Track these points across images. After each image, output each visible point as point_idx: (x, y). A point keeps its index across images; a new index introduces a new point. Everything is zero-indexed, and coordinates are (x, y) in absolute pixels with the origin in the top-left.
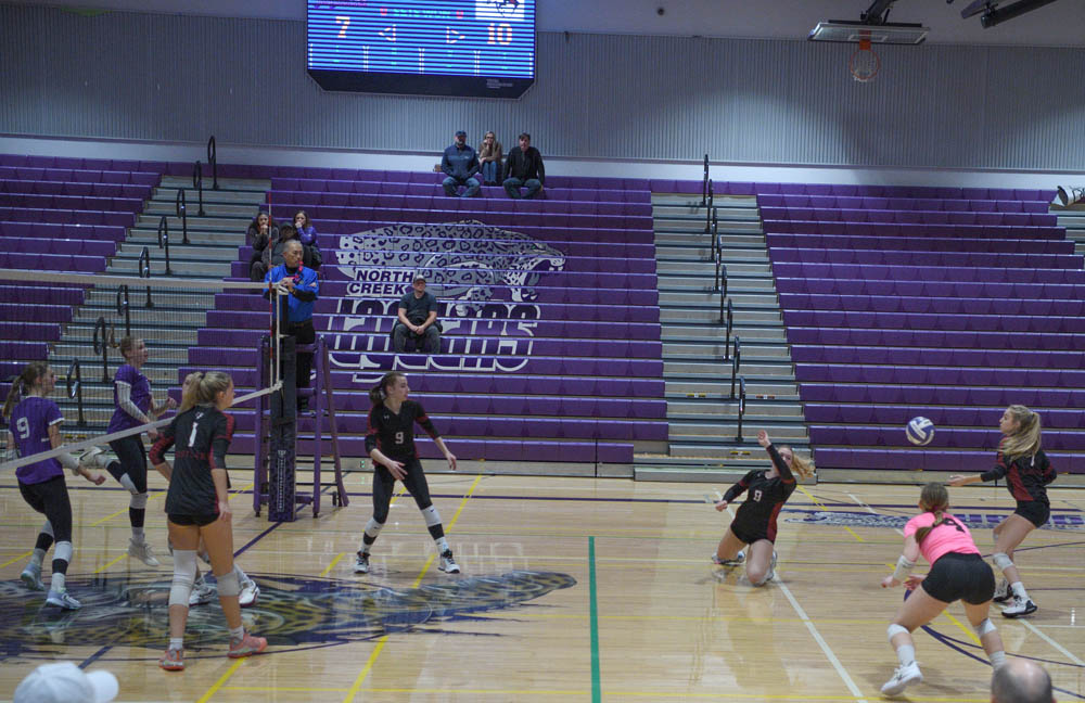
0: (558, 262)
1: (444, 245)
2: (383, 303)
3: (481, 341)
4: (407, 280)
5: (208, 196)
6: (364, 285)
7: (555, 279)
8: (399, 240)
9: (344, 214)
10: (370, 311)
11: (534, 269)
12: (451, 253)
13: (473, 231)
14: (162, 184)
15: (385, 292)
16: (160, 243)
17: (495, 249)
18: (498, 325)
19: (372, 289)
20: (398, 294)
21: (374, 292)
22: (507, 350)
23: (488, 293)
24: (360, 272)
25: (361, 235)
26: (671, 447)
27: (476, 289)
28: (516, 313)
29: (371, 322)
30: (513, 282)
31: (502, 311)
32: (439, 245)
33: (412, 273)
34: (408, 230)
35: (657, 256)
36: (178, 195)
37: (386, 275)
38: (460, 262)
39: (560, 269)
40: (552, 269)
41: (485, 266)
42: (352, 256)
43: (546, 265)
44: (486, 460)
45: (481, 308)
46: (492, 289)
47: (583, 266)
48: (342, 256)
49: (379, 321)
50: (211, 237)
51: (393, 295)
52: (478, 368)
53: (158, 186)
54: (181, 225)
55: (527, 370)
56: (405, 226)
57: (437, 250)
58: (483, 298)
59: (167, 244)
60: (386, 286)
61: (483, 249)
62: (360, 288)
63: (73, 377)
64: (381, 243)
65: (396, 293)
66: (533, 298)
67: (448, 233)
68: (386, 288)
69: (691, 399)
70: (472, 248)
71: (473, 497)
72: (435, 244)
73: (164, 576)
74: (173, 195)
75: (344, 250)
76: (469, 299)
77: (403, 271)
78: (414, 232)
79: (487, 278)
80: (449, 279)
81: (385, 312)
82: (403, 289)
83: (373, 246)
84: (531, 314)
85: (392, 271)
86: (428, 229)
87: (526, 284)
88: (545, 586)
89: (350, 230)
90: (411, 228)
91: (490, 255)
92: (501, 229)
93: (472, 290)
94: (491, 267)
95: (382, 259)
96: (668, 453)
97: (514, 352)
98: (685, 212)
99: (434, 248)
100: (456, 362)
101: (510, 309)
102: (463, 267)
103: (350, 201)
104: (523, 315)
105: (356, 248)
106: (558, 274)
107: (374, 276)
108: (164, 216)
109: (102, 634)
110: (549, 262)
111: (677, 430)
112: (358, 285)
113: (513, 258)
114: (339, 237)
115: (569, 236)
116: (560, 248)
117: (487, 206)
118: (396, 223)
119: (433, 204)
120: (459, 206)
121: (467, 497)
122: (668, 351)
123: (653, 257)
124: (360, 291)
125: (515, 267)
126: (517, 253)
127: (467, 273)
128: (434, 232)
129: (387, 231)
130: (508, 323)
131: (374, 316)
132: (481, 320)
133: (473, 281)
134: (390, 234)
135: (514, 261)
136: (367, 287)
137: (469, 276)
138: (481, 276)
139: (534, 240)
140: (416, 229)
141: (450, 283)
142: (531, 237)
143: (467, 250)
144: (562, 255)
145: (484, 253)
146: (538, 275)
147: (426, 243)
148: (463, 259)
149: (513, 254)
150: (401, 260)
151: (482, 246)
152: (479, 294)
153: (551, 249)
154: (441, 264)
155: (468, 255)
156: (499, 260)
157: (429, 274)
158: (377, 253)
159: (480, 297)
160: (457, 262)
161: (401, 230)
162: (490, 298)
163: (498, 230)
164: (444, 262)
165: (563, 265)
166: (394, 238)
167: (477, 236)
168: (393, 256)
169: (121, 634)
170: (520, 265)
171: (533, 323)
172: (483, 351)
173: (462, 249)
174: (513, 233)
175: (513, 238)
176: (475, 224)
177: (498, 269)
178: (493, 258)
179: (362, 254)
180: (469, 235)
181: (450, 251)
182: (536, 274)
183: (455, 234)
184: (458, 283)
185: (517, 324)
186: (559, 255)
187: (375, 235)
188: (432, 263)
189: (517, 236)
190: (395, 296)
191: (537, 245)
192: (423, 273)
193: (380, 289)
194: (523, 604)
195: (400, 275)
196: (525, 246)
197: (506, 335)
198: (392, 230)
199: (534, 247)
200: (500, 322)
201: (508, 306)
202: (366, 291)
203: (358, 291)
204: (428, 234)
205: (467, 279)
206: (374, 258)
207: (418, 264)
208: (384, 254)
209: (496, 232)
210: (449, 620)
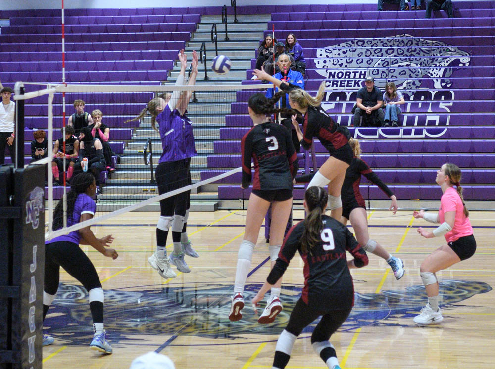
0: (465, 60)
1: (386, 52)
2: (347, 93)
3: (414, 117)
4: (362, 76)
5: (231, 27)
6: (333, 81)
7: (464, 72)
8: (356, 49)
9: (320, 35)
10: (338, 99)
11: (449, 66)
12: (390, 58)
13: (406, 42)
14: (202, 22)
15: (348, 86)
16: (201, 60)
17: (422, 53)
18: (426, 105)
19: (339, 84)
20: (357, 87)
21: (340, 86)
22: (432, 123)
23: (418, 84)
24: (330, 73)
25: (331, 48)
27: (409, 81)
28: (438, 96)
29: (338, 106)
30: (434, 75)
31: (428, 96)
32: (383, 52)
33: (365, 72)
34: (362, 43)
36: (213, 28)
37: (348, 74)
38: (398, 63)
39: (467, 65)
40: (461, 65)
41: (414, 65)
42: (325, 62)
43: (457, 62)
44: (420, 200)
45: (413, 93)
47: (483, 62)
48: (318, 62)
49: (344, 106)
50: (233, 55)
51: (353, 87)
52: (413, 136)
53: (199, 22)
54: (214, 48)
55: (448, 135)
56: (360, 41)
57: (382, 55)
58: (414, 87)
59: (206, 60)
61: (413, 53)
62: (331, 84)
63: (148, 150)
64: (344, 53)
65: (355, 86)
66: (449, 86)
67: (389, 44)
68: (348, 83)
71: (413, 226)
72: (380, 52)
74: (209, 28)
75: (320, 59)
76: (405, 88)
77: (359, 71)
78: (366, 44)
79: (417, 73)
80: (390, 75)
81: (348, 99)
82: (360, 83)
83: (339, 55)
84: (448, 97)
85: (352, 71)
86: (375, 41)
87: (443, 76)
88: (470, 291)
89: (324, 45)
90: (363, 41)
91: (418, 57)
92: (425, 39)
93: (406, 81)
94: (419, 66)
95: (345, 64)
97: (437, 124)
99: (380, 54)
100: (397, 132)
101: (433, 94)
102: (400, 66)
103: (323, 26)
104: (443, 98)
105: (327, 57)
106: (466, 68)
107: (340, 75)
108: (204, 42)
109: (171, 327)
110: (459, 60)
112: (330, 82)
113: (434, 59)
114: (316, 50)
115: (472, 42)
116: (467, 51)
117: (415, 24)
118: (353, 39)
119: (378, 25)
120: (396, 25)
121: (409, 226)
124: (331, 86)
125: (436, 65)
126: (436, 55)
127: (402, 70)
128: (379, 44)
129: (348, 44)
130: (432, 103)
131: (340, 102)
132: (414, 102)
133: (407, 75)
134: (350, 46)
135: (434, 61)
136: (335, 82)
137: (404, 72)
138: (412, 72)
139: (448, 45)
140: (367, 42)
141: (391, 78)
142: (446, 43)
143: (402, 54)
144: (468, 55)
145: (414, 56)
146: (452, 70)
147: (374, 51)
148: (400, 61)
149: (434, 56)
150: (358, 63)
151: (412, 51)
152: (411, 84)
153: (460, 51)
154: (384, 65)
155: (403, 58)
156: (425, 60)
157: (377, 72)
158: (341, 60)
159: (412, 86)
160: (395, 63)
161: (357, 43)
162: (419, 87)
163: (423, 40)
164: (386, 63)
165: (469, 62)
166: (353, 49)
167: (408, 45)
168: (352, 61)
169: (183, 327)
170: (439, 63)
171: (450, 103)
172: (416, 124)
173: (399, 54)
174: (434, 42)
175: (434, 45)
176: (407, 36)
177: (424, 66)
178: (420, 59)
179: (332, 60)
180: (403, 44)
181: (390, 56)
182: (450, 69)
183: (393, 44)
184: (396, 77)
185: (438, 104)
186: (466, 55)
187: (340, 47)
188: (379, 64)
189: (436, 44)
190: (355, 88)
191: (450, 49)
192: (373, 71)
193: (344, 83)
194: (454, 305)
195: (357, 74)
196: (442, 50)
197: (431, 112)
198: (351, 43)
199: (448, 50)
200: (427, 103)
201: (432, 92)
202: (335, 85)
203: (329, 85)
204: (375, 45)
205: (403, 74)
206: (340, 63)
207: (369, 66)
208: (346, 60)
209: (422, 42)
210: (403, 317)
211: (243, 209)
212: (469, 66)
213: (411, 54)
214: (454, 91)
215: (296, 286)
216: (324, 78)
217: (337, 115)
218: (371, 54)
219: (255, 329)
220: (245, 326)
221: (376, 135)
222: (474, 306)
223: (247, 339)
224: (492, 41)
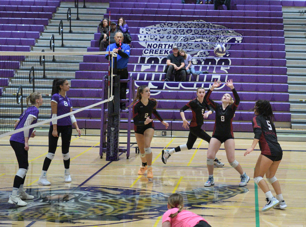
0: (239, 39)
1: (187, 32)
2: (159, 58)
3: (204, 76)
4: (170, 47)
5: (81, 11)
6: (150, 50)
7: (238, 46)
8: (166, 29)
9: (142, 18)
10: (153, 62)
11: (228, 42)
12: (190, 35)
13: (200, 25)
14: (61, 6)
15: (160, 53)
16: (59, 32)
17: (210, 33)
18: (211, 68)
19: (154, 52)
20: (166, 54)
21: (155, 53)
23: (207, 54)
24: (149, 45)
25: (150, 27)
26: (292, 125)
27: (201, 52)
28: (220, 62)
29: (153, 67)
31: (213, 62)
32: (185, 31)
33: (172, 45)
34: (171, 25)
35: (285, 35)
36: (68, 11)
37: (160, 46)
38: (194, 39)
39: (240, 42)
40: (236, 42)
41: (205, 41)
42: (145, 37)
43: (233, 40)
46: (209, 52)
47: (250, 40)
48: (141, 37)
49: (157, 67)
50: (82, 29)
51: (163, 55)
53: (59, 6)
54: (69, 24)
55: (225, 89)
56: (169, 23)
57: (184, 34)
58: (205, 55)
59: (62, 33)
60: (161, 50)
61: (205, 33)
62: (149, 52)
63: (20, 94)
64: (158, 31)
65: (165, 53)
66: (228, 55)
67: (189, 26)
68: (161, 51)
69: (301, 102)
70: (200, 33)
71: (200, 149)
72: (183, 31)
73: (59, 187)
74: (66, 10)
75: (142, 34)
76: (198, 56)
77: (168, 44)
78: (173, 26)
79: (207, 46)
80: (189, 47)
81: (160, 62)
82: (168, 52)
83: (155, 32)
84: (227, 63)
85: (163, 44)
86: (180, 24)
88: (234, 192)
89: (145, 25)
90: (172, 24)
91: (208, 36)
92: (213, 24)
93: (200, 52)
94: (208, 41)
95: (159, 38)
96: (291, 127)
98: (298, 15)
99: (182, 33)
100: (192, 86)
101: (217, 61)
102: (196, 41)
103: (144, 12)
104: (223, 63)
105: (147, 33)
106: (239, 44)
107: (155, 46)
108: (62, 20)
109: (31, 215)
110: (235, 39)
111: (295, 117)
112: (148, 50)
113: (218, 37)
114: (140, 28)
115: (244, 27)
116: (240, 32)
117: (207, 13)
118: (165, 22)
119: (182, 13)
120: (194, 13)
121: (197, 149)
122: (290, 80)
123: (283, 36)
124: (149, 53)
125: (219, 41)
126: (220, 35)
127: (197, 44)
128: (182, 26)
129: (161, 25)
130: (216, 67)
131: (155, 64)
132: (204, 66)
133: (200, 48)
134: (162, 26)
135: (219, 38)
136: (152, 51)
137: (198, 46)
138: (204, 46)
139: (228, 29)
140: (174, 24)
141: (190, 49)
142: (227, 27)
143: (197, 33)
144: (241, 36)
145: (205, 35)
146: (230, 45)
147: (179, 31)
148: (196, 38)
149: (218, 35)
150: (167, 39)
151: (204, 32)
152: (203, 54)
153: (236, 33)
154: (185, 40)
155: (198, 36)
156: (212, 38)
157: (180, 45)
158: (156, 36)
159: (203, 55)
160: (193, 39)
161: (167, 25)
162: (208, 56)
163: (211, 24)
164: (187, 39)
165: (241, 40)
166: (164, 29)
167: (202, 27)
168: (164, 37)
169: (40, 215)
170: (222, 40)
171: (228, 67)
172: (205, 80)
173: (195, 33)
174: (219, 26)
175: (219, 28)
176: (201, 22)
177: (212, 42)
178: (209, 37)
179: (150, 36)
180: (198, 27)
181: (190, 34)
182: (229, 44)
183: (192, 26)
184: (193, 49)
185: (220, 67)
186: (240, 35)
187: (156, 27)
188: (182, 40)
189: (220, 27)
190: (165, 55)
191: (230, 31)
192: (177, 44)
193: (158, 52)
194: (223, 201)
195: (167, 45)
196: (224, 31)
197: (215, 72)
198: (163, 25)
199: (228, 32)
200: (213, 67)
201: (216, 59)
202: (151, 53)
203: (148, 53)
204: (180, 27)
205: (198, 47)
206: (155, 38)
207: (175, 40)
208: (160, 36)
209: (211, 25)
210: (190, 209)
211: (85, 135)
212: (241, 43)
213: (203, 33)
214: (231, 59)
215: (119, 188)
216: (144, 48)
217: (152, 73)
218: (177, 32)
219: (90, 217)
220: (83, 214)
221: (178, 87)
222: (236, 202)
223: (84, 223)
224: (257, 27)
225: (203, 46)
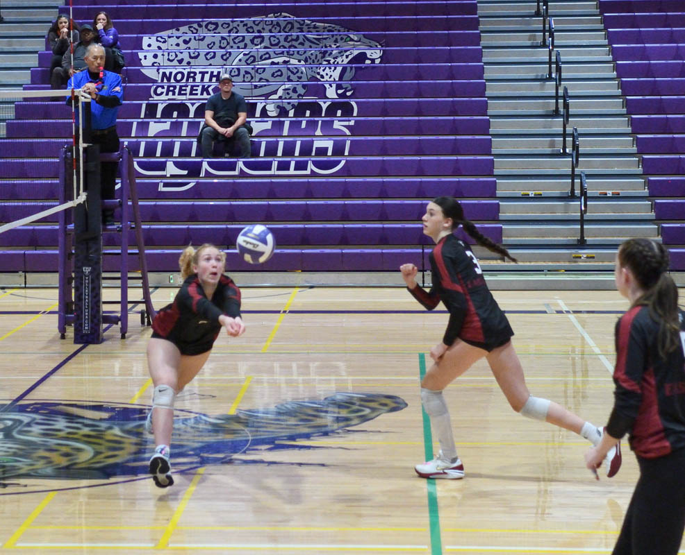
0: (375, 54)
1: (252, 41)
2: (190, 105)
3: (295, 142)
4: (214, 79)
6: (169, 87)
7: (372, 72)
8: (205, 37)
9: (147, 13)
10: (175, 114)
11: (349, 63)
12: (259, 50)
13: (283, 25)
15: (191, 94)
17: (307, 44)
18: (312, 125)
19: (177, 91)
20: (205, 95)
21: (180, 94)
22: (322, 151)
23: (301, 91)
24: (164, 74)
25: (164, 34)
27: (287, 87)
28: (331, 111)
29: (176, 126)
30: (326, 78)
31: (316, 109)
32: (247, 41)
33: (219, 73)
34: (214, 27)
35: (483, 43)
37: (191, 76)
38: (269, 58)
39: (377, 61)
40: (368, 62)
41: (296, 62)
42: (155, 56)
43: (361, 57)
44: (302, 271)
45: (293, 106)
46: (304, 86)
47: (402, 57)
48: (145, 57)
49: (185, 125)
51: (199, 96)
52: (292, 171)
55: (346, 171)
56: (210, 23)
57: (245, 46)
58: (295, 96)
60: (192, 87)
61: (294, 43)
62: (165, 90)
64: (186, 42)
65: (202, 94)
66: (349, 94)
67: (256, 28)
68: (192, 89)
69: (526, 198)
71: (291, 312)
72: (243, 40)
75: (147, 51)
76: (280, 98)
77: (210, 71)
78: (220, 29)
79: (299, 74)
80: (258, 76)
81: (192, 114)
82: (210, 89)
83: (178, 45)
84: (348, 111)
85: (197, 71)
86: (235, 24)
87: (341, 78)
88: (372, 409)
89: (153, 29)
90: (217, 24)
91: (301, 49)
92: (313, 21)
93: (283, 87)
94: (303, 62)
95: (187, 59)
97: (330, 153)
99: (242, 45)
100: (268, 166)
101: (324, 107)
102: (273, 63)
104: (339, 113)
105: (159, 48)
106: (375, 67)
107: (179, 77)
110: (365, 54)
111: (511, 234)
112: (163, 87)
113: (326, 52)
115: (387, 26)
116: (377, 39)
118: (200, 20)
121: (285, 312)
122: (499, 146)
123: (479, 45)
124: (165, 94)
125: (329, 61)
126: (330, 46)
127: (277, 69)
128: (241, 28)
129: (192, 29)
130: (322, 121)
132: (294, 119)
133: (284, 78)
134: (195, 31)
135: (327, 55)
136: (171, 89)
137: (279, 73)
138: (292, 72)
139: (348, 31)
140: (222, 26)
141: (259, 81)
142: (345, 28)
143: (276, 45)
144: (379, 46)
145: (295, 47)
146: (354, 69)
147: (233, 40)
148: (273, 55)
149: (326, 47)
150: (207, 59)
151: (292, 40)
152: (290, 92)
153: (367, 41)
154: (249, 62)
155: (278, 50)
156: (312, 54)
157: (237, 73)
158: (182, 53)
159: (292, 94)
160: (266, 59)
161: (206, 26)
162: (303, 96)
163: (309, 22)
164: (252, 59)
165: (380, 57)
166: (199, 36)
167: (287, 30)
168: (199, 55)
170: (334, 58)
171: (350, 121)
172: (297, 153)
173: (271, 44)
174: (326, 25)
175: (326, 30)
176: (285, 17)
177: (310, 64)
178: (305, 52)
179: (166, 54)
180: (278, 28)
181: (259, 47)
182: (352, 68)
183: (263, 29)
184: (267, 81)
185: (332, 122)
186: (376, 46)
187: (179, 34)
188: (240, 60)
189: (330, 28)
190: (202, 97)
191: (352, 36)
192: (231, 71)
193: (185, 90)
194: (348, 431)
195: (206, 75)
196: (339, 38)
197: (321, 134)
198: (197, 27)
199: (348, 39)
200: (314, 121)
201: (322, 104)
202: (171, 93)
204: (235, 30)
205: (278, 76)
206: (179, 58)
207: (225, 62)
208: (189, 53)
209: (307, 25)
210: (270, 449)
211: (25, 288)
213: (290, 43)
214: (357, 103)
215: (105, 405)
217: (174, 140)
218: (228, 43)
219: (40, 472)
220: (23, 466)
222: (380, 432)
224: (417, 25)
225: (290, 73)
